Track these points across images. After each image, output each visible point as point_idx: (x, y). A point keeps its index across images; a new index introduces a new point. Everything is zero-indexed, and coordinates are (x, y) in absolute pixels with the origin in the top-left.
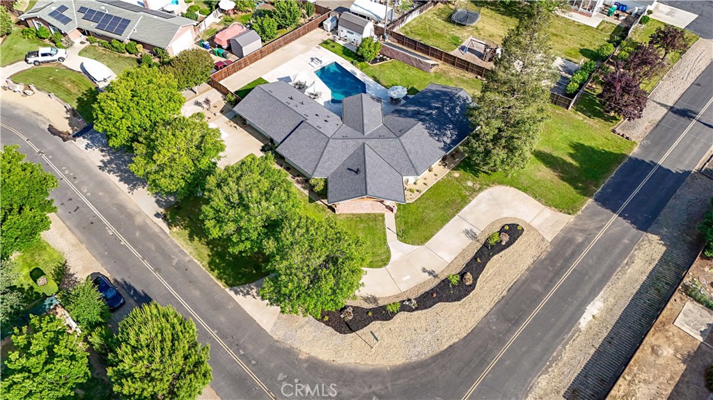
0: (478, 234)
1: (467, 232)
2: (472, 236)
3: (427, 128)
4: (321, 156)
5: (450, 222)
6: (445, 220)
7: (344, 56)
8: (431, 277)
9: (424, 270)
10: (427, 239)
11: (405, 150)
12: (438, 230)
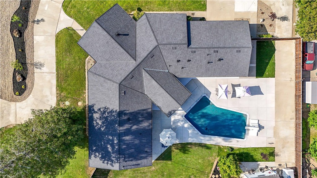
0: (35, 69)
1: (42, 65)
2: (37, 65)
3: (112, 112)
4: (152, 30)
5: (55, 64)
6: (58, 63)
7: (245, 151)
8: (36, 19)
9: (43, 20)
10: (57, 41)
11: (108, 79)
12: (57, 52)
